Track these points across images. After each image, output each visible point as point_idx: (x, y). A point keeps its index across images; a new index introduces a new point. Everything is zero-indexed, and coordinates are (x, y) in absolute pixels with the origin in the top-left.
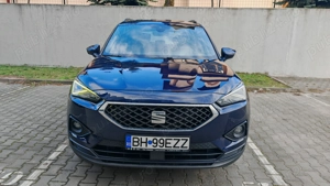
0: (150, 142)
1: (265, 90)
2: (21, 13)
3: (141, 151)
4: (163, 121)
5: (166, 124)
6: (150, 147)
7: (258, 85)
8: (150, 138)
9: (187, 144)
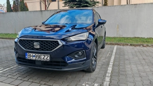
0: (34, 56)
1: (148, 46)
2: (42, 14)
3: (31, 60)
4: (39, 47)
5: (40, 48)
6: (34, 58)
7: (143, 43)
8: (34, 54)
9: (49, 58)
